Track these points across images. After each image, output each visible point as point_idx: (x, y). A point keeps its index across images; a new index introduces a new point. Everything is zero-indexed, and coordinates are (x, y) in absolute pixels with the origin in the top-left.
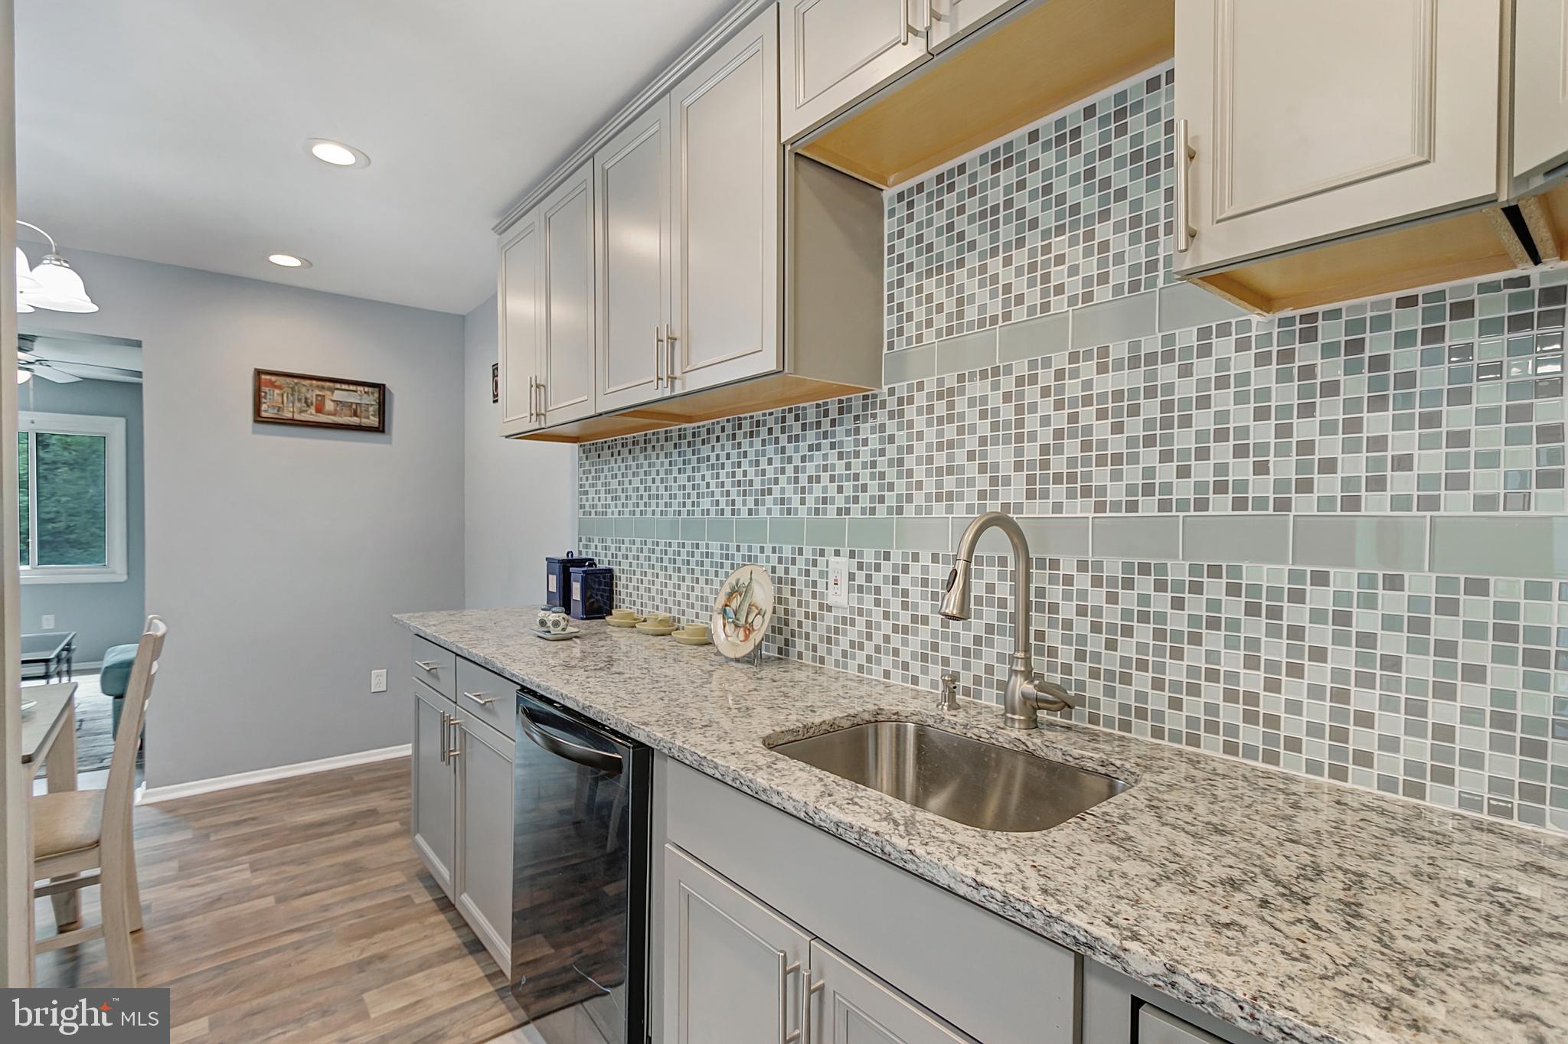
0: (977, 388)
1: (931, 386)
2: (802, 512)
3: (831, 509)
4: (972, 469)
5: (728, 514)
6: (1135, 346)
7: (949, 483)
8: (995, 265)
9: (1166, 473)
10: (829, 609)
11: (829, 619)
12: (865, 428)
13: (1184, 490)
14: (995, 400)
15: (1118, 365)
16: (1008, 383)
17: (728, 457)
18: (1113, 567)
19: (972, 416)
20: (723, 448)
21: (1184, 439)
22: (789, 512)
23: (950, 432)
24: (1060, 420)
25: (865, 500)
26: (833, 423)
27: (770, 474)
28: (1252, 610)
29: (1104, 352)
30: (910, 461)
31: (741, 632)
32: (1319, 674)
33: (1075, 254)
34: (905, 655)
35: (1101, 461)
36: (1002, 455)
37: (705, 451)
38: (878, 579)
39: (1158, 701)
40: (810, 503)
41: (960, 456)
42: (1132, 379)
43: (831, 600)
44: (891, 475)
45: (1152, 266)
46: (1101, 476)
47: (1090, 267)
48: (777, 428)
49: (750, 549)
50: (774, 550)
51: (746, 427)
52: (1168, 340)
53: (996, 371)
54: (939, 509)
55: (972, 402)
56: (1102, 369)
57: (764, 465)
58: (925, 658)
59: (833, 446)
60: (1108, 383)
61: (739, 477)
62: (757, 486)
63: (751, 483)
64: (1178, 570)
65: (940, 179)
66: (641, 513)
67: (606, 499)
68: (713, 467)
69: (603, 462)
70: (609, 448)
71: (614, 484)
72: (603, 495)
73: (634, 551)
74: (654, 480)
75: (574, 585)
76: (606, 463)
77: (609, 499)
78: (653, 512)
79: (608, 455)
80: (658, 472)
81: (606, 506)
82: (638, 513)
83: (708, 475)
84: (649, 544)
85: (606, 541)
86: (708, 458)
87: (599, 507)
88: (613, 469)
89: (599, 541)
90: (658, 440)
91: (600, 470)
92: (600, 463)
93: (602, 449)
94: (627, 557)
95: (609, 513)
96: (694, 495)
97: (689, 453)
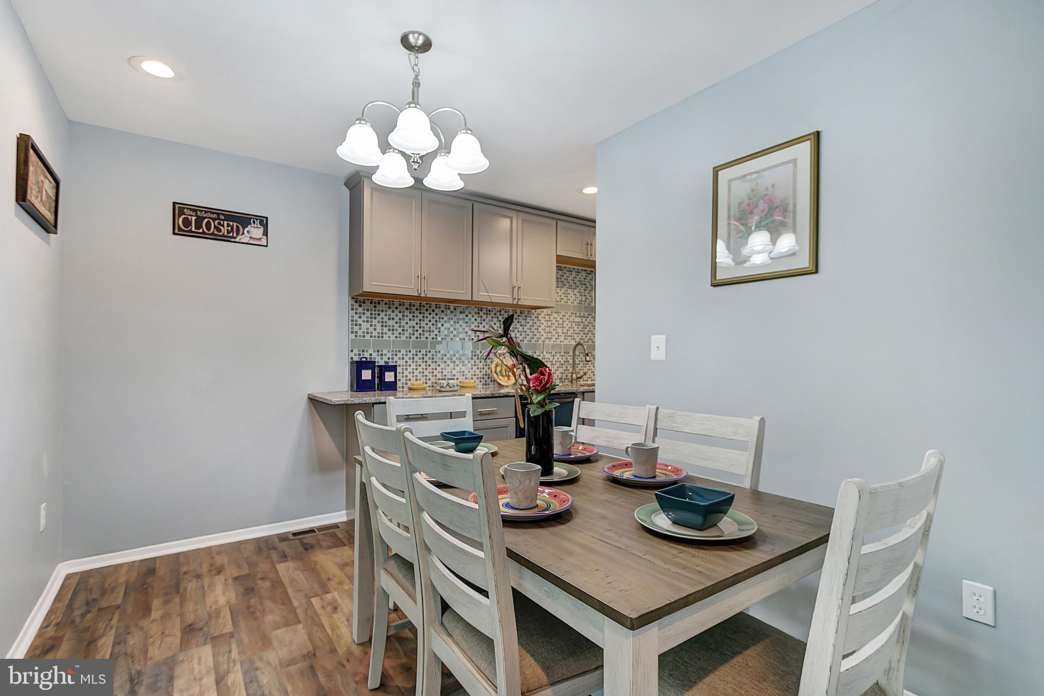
4: (554, 332)
14: (558, 319)
17: (476, 320)
19: (554, 321)
20: (473, 316)
21: (586, 331)
23: (549, 324)
25: (528, 338)
30: (540, 329)
36: (560, 330)
37: (463, 316)
42: (579, 319)
44: (536, 332)
46: (576, 336)
48: (498, 314)
51: (484, 311)
54: (547, 341)
55: (554, 318)
59: (518, 322)
66: (417, 338)
67: (382, 330)
68: (467, 323)
69: (379, 311)
70: (386, 304)
71: (391, 323)
72: (379, 327)
73: (410, 355)
74: (427, 324)
75: (387, 374)
76: (382, 311)
77: (385, 330)
78: (427, 338)
79: (385, 308)
80: (430, 321)
81: (382, 333)
82: (413, 338)
83: (464, 325)
84: (423, 352)
85: (382, 351)
86: (464, 319)
87: (375, 333)
88: (390, 315)
89: (374, 351)
90: (430, 307)
91: (375, 314)
92: (375, 310)
93: (379, 303)
94: (403, 359)
95: (386, 337)
96: (455, 332)
97: (452, 316)
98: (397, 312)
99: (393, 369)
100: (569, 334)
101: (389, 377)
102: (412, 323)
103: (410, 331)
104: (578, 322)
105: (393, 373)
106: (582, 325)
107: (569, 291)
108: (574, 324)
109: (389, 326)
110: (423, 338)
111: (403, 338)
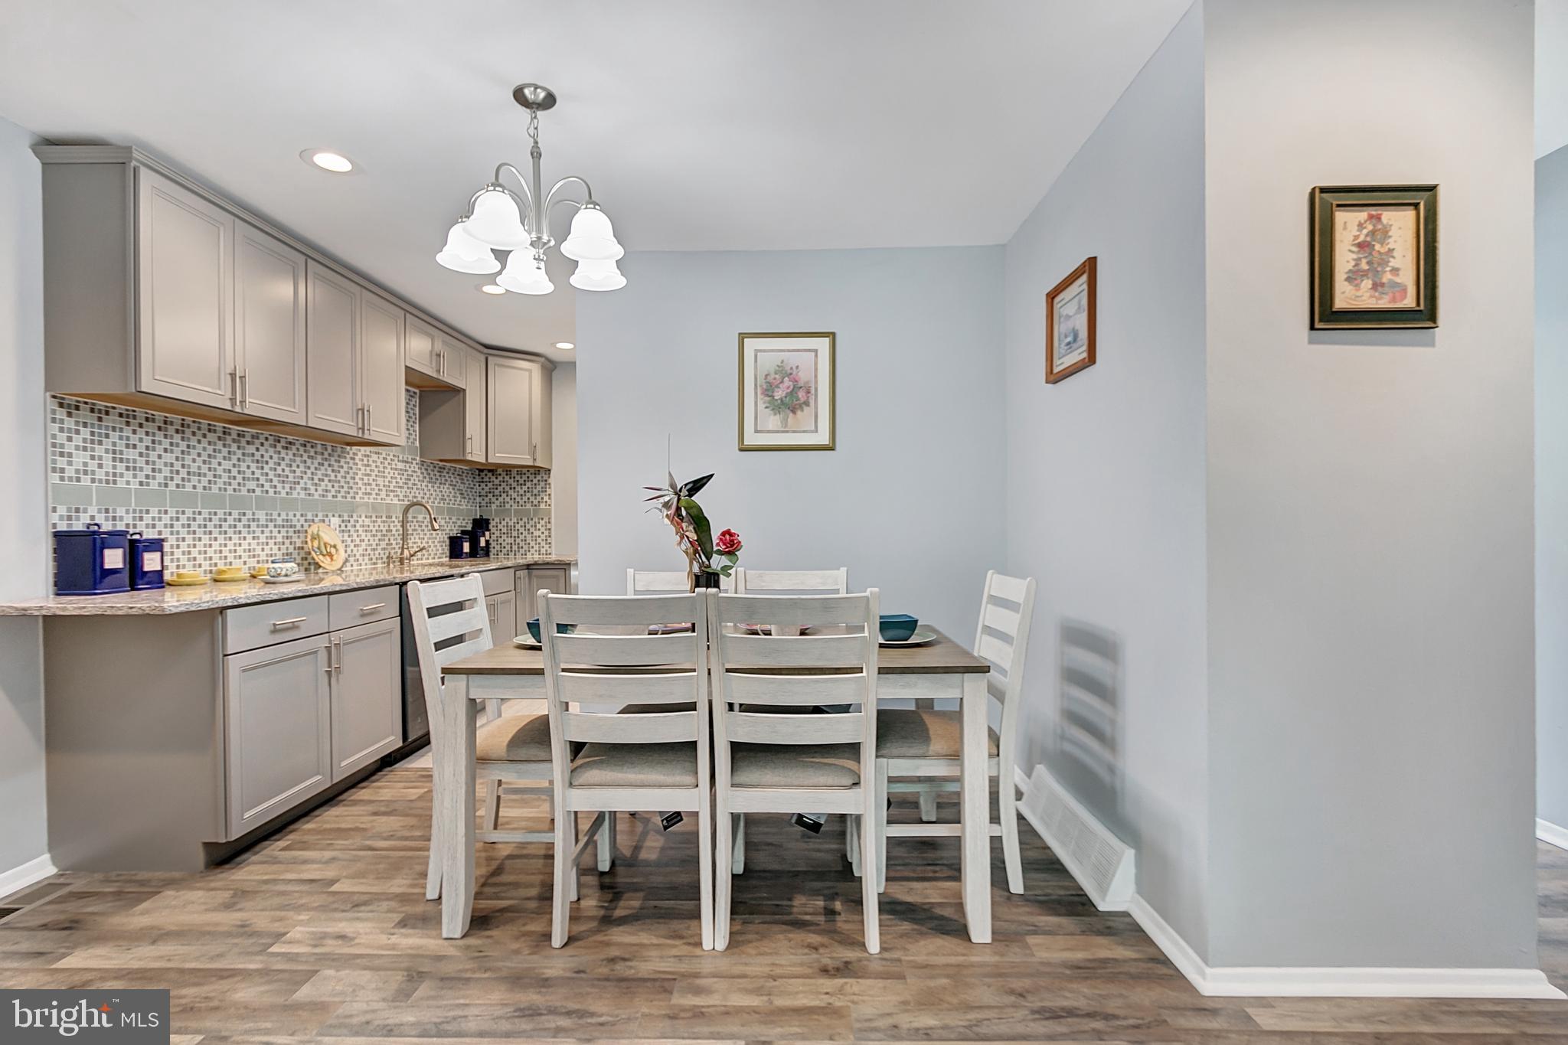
0: (375, 457)
2: (316, 497)
3: (330, 495)
4: (374, 485)
5: (271, 494)
7: (368, 489)
12: (342, 461)
14: (378, 463)
17: (271, 457)
19: (373, 467)
20: (267, 451)
22: (309, 495)
23: (368, 470)
25: (343, 492)
26: (330, 455)
27: (298, 474)
30: (357, 479)
31: (328, 558)
36: (380, 481)
37: (251, 449)
38: (349, 526)
40: (320, 492)
41: (370, 480)
44: (351, 483)
48: (302, 449)
49: (287, 515)
50: (302, 515)
51: (283, 443)
54: (366, 498)
55: (373, 461)
57: (294, 468)
58: (363, 555)
61: (279, 471)
62: (291, 479)
63: (287, 477)
66: (178, 486)
67: (114, 467)
68: (258, 461)
69: (107, 428)
70: (121, 415)
71: (131, 454)
72: (108, 462)
75: (147, 556)
76: (114, 429)
77: (121, 468)
78: (194, 487)
79: (120, 423)
80: (199, 455)
81: (115, 475)
82: (172, 486)
83: (253, 466)
84: (189, 513)
85: (114, 511)
86: (253, 455)
87: (100, 474)
88: (128, 438)
89: (99, 511)
90: (199, 429)
91: (100, 435)
92: (100, 427)
93: (107, 413)
94: (154, 526)
95: (121, 483)
96: (239, 478)
97: (234, 447)
98: (141, 433)
99: (157, 545)
100: (392, 488)
101: (151, 562)
102: (169, 458)
103: (166, 471)
104: (401, 470)
105: (158, 555)
106: (405, 473)
108: (396, 472)
109: (128, 460)
110: (189, 488)
111: (154, 485)
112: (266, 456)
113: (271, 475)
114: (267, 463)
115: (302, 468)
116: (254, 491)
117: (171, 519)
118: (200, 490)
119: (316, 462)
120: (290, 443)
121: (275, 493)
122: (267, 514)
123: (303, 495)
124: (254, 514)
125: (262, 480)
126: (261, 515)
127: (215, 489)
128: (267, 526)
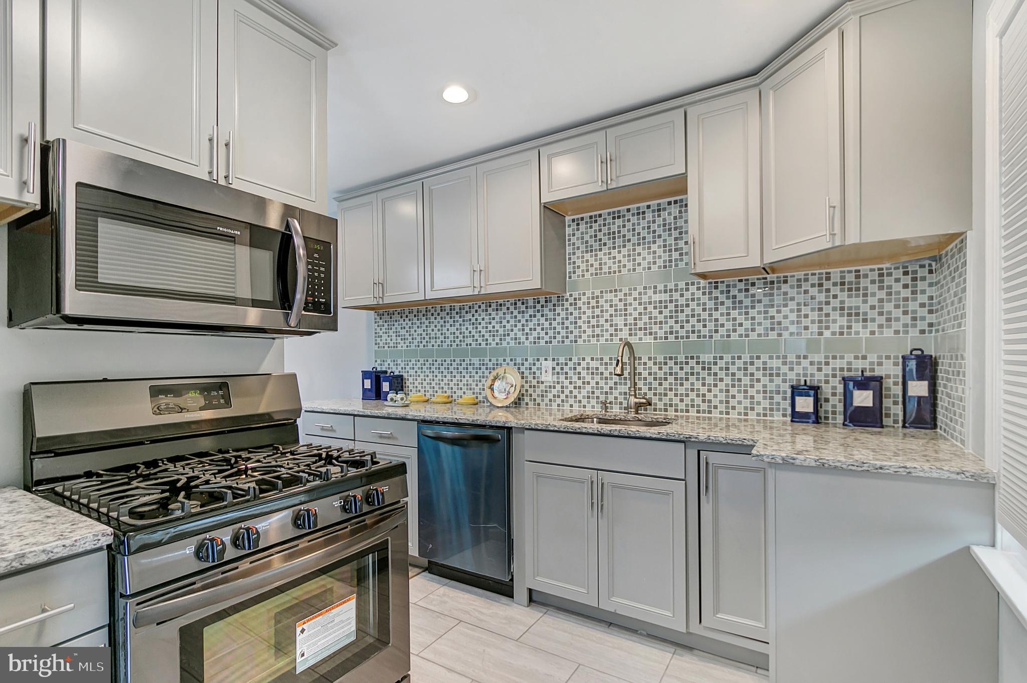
0: (609, 296)
1: (589, 294)
2: (527, 344)
3: (542, 343)
4: (607, 326)
5: (484, 345)
6: (666, 286)
7: (598, 331)
8: (614, 253)
9: (677, 327)
10: (542, 383)
11: (542, 387)
12: (558, 309)
13: (682, 333)
14: (616, 301)
15: (660, 292)
16: (621, 295)
18: (660, 359)
19: (606, 306)
20: (480, 315)
21: (682, 317)
22: (519, 343)
23: (597, 312)
24: (641, 309)
25: (559, 338)
26: (542, 306)
27: (508, 326)
28: (704, 369)
29: (655, 287)
30: (580, 323)
32: (722, 386)
33: (645, 253)
34: (579, 397)
35: (655, 323)
36: (619, 321)
37: (469, 316)
38: (566, 369)
39: (676, 400)
40: (531, 339)
41: (602, 321)
42: (665, 297)
43: (543, 379)
44: (572, 328)
45: (670, 261)
46: (655, 328)
47: (650, 258)
48: (512, 307)
49: (497, 360)
50: (511, 360)
51: (494, 306)
52: (676, 285)
53: (616, 291)
54: (593, 341)
55: (606, 301)
56: (655, 293)
57: (504, 323)
59: (542, 316)
60: (657, 297)
61: (490, 327)
62: (501, 333)
63: (497, 331)
64: (681, 358)
65: (591, 217)
66: (425, 346)
67: (396, 340)
69: (393, 321)
70: (399, 313)
71: (403, 332)
72: (394, 338)
73: (419, 365)
74: (433, 330)
76: (396, 321)
77: (399, 339)
78: (433, 346)
79: (399, 317)
80: (436, 326)
81: (397, 344)
82: (421, 346)
84: (430, 360)
86: (470, 320)
88: (401, 324)
89: (391, 361)
90: (435, 311)
93: (394, 314)
94: (413, 368)
95: (399, 347)
96: (461, 337)
97: (457, 317)
98: (407, 320)
102: (421, 331)
103: (419, 338)
107: (639, 249)
109: (402, 335)
110: (430, 346)
111: (412, 346)
112: (480, 320)
113: (483, 332)
114: (480, 324)
115: (512, 322)
116: (470, 345)
117: (421, 364)
118: (436, 347)
119: (527, 316)
120: (501, 305)
121: (487, 344)
122: (480, 360)
123: (512, 343)
124: (470, 360)
125: (477, 336)
126: (476, 361)
127: (445, 345)
128: (480, 369)
